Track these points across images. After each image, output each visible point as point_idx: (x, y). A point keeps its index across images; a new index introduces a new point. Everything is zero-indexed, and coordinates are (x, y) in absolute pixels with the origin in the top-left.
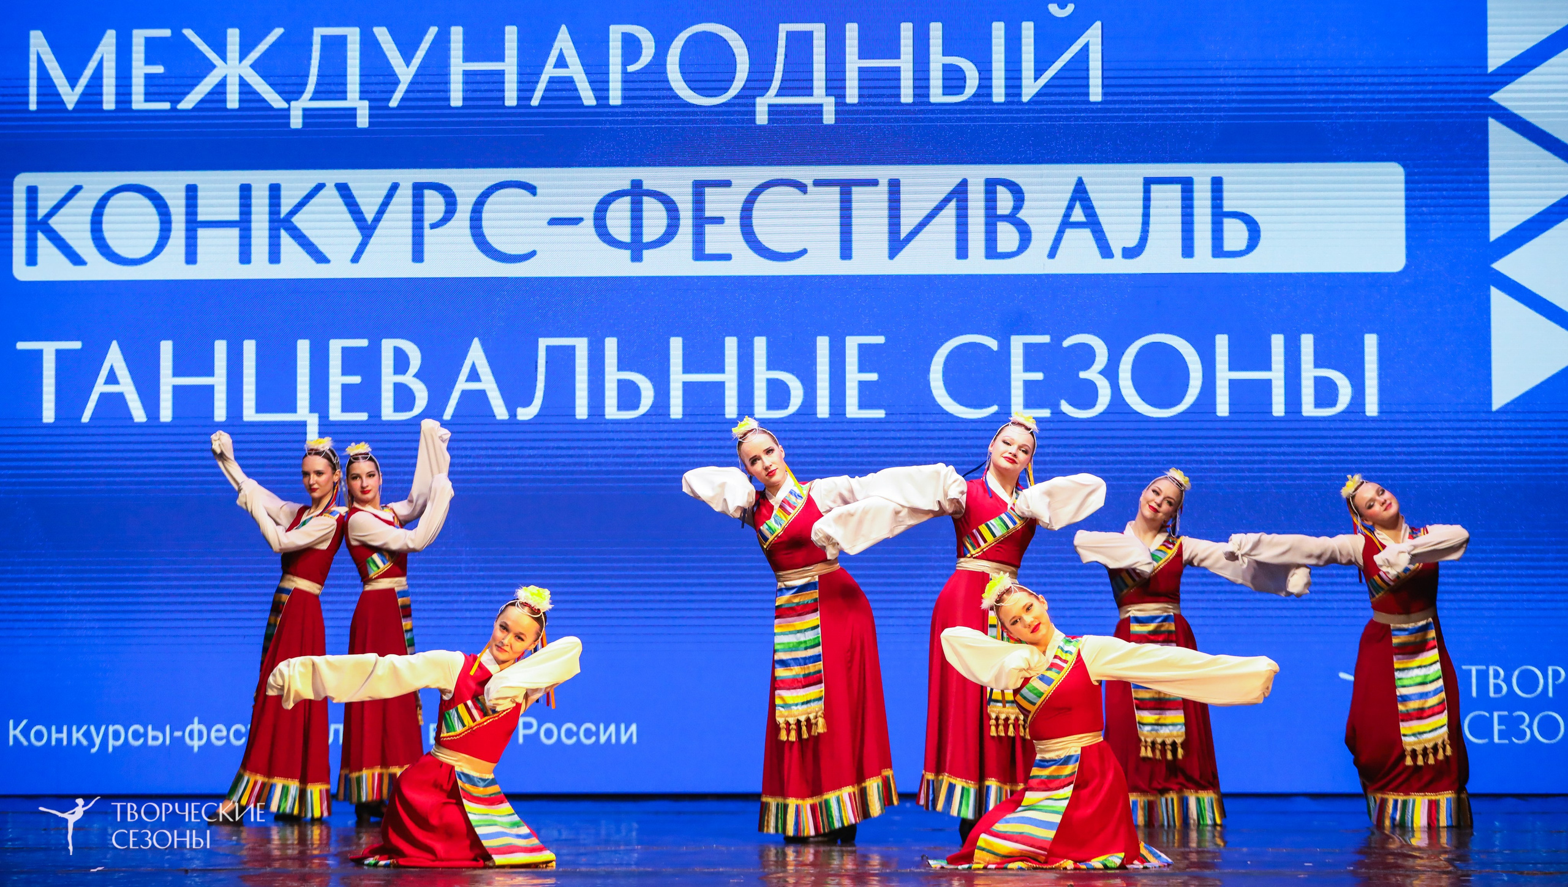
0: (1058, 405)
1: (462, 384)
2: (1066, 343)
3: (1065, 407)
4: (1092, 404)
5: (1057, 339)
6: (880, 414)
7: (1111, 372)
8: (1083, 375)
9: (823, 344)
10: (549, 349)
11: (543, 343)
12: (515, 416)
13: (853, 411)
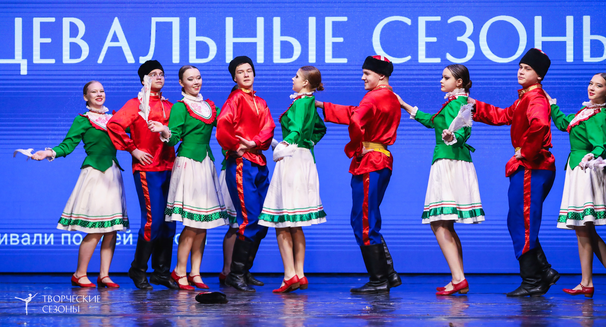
0: (445, 56)
1: (108, 43)
2: (450, 21)
3: (449, 57)
4: (464, 55)
5: (445, 18)
6: (344, 61)
7: (475, 37)
8: (459, 39)
9: (312, 21)
10: (157, 23)
11: (154, 20)
12: (138, 60)
13: (329, 59)
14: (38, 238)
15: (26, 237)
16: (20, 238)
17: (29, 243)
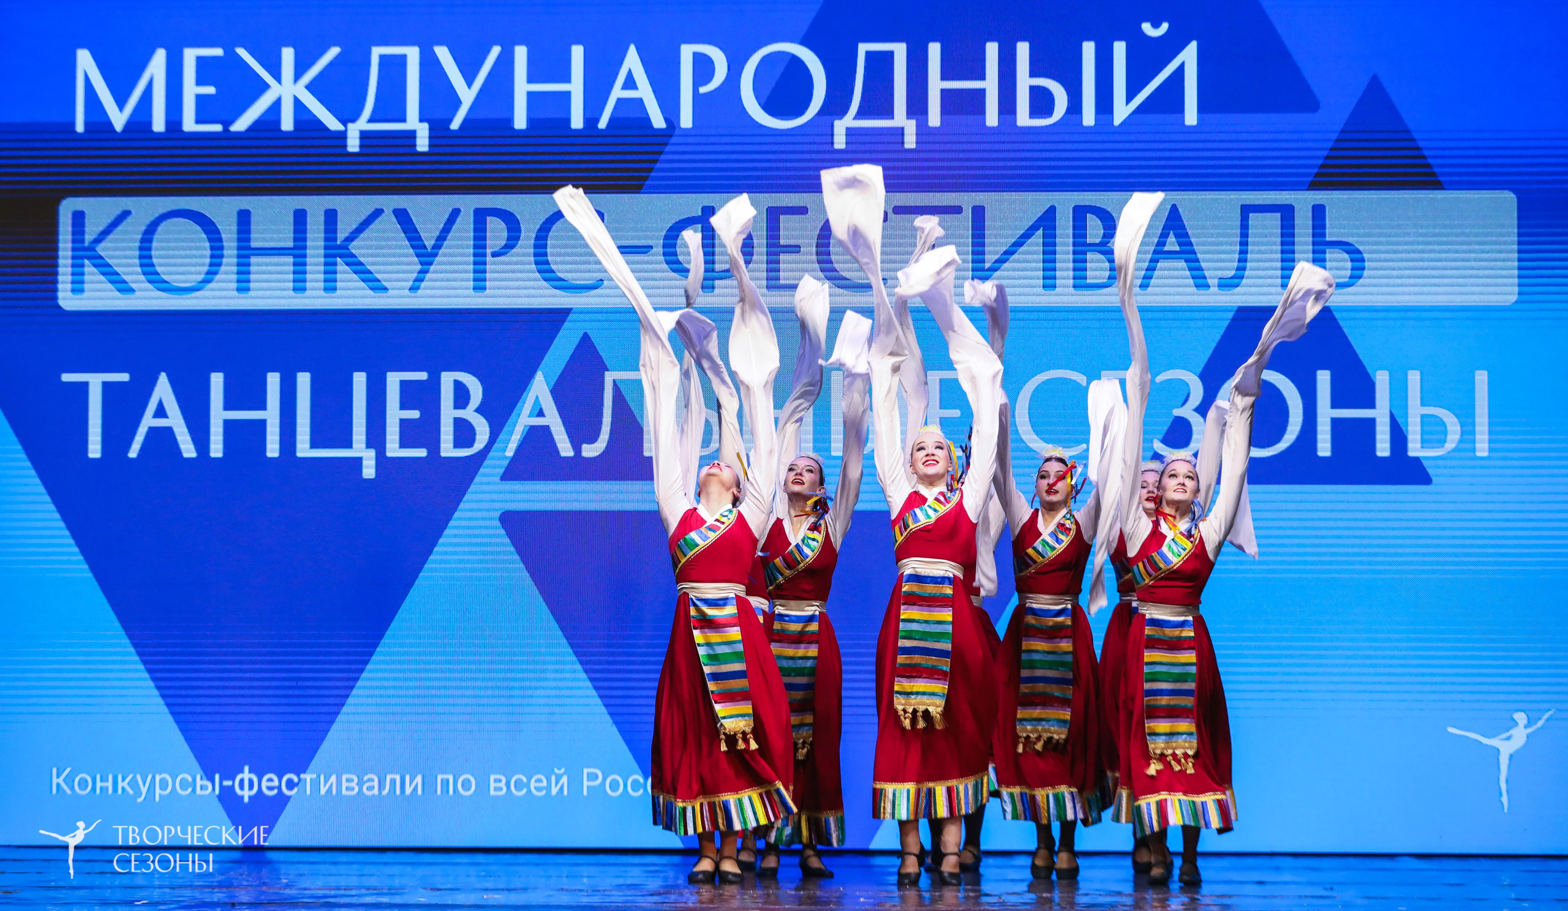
1: (525, 420)
3: (1157, 446)
4: (1185, 443)
8: (1177, 412)
10: (616, 383)
11: (610, 377)
12: (580, 452)
14: (393, 781)
15: (372, 780)
16: (360, 784)
17: (376, 791)
